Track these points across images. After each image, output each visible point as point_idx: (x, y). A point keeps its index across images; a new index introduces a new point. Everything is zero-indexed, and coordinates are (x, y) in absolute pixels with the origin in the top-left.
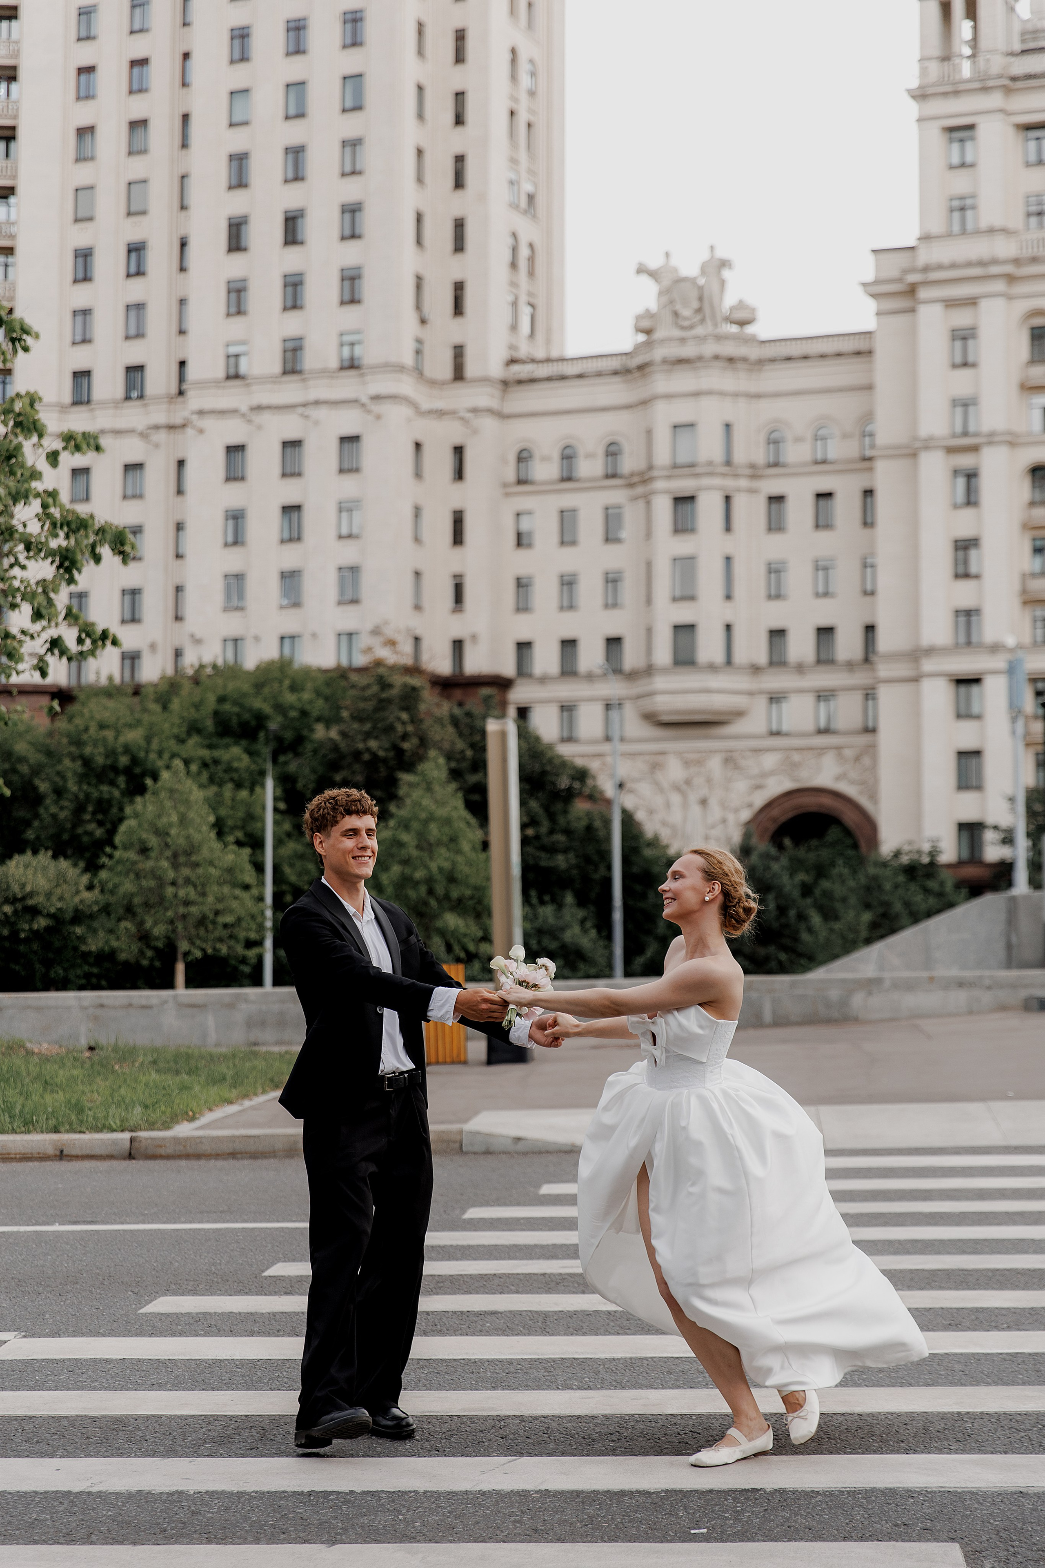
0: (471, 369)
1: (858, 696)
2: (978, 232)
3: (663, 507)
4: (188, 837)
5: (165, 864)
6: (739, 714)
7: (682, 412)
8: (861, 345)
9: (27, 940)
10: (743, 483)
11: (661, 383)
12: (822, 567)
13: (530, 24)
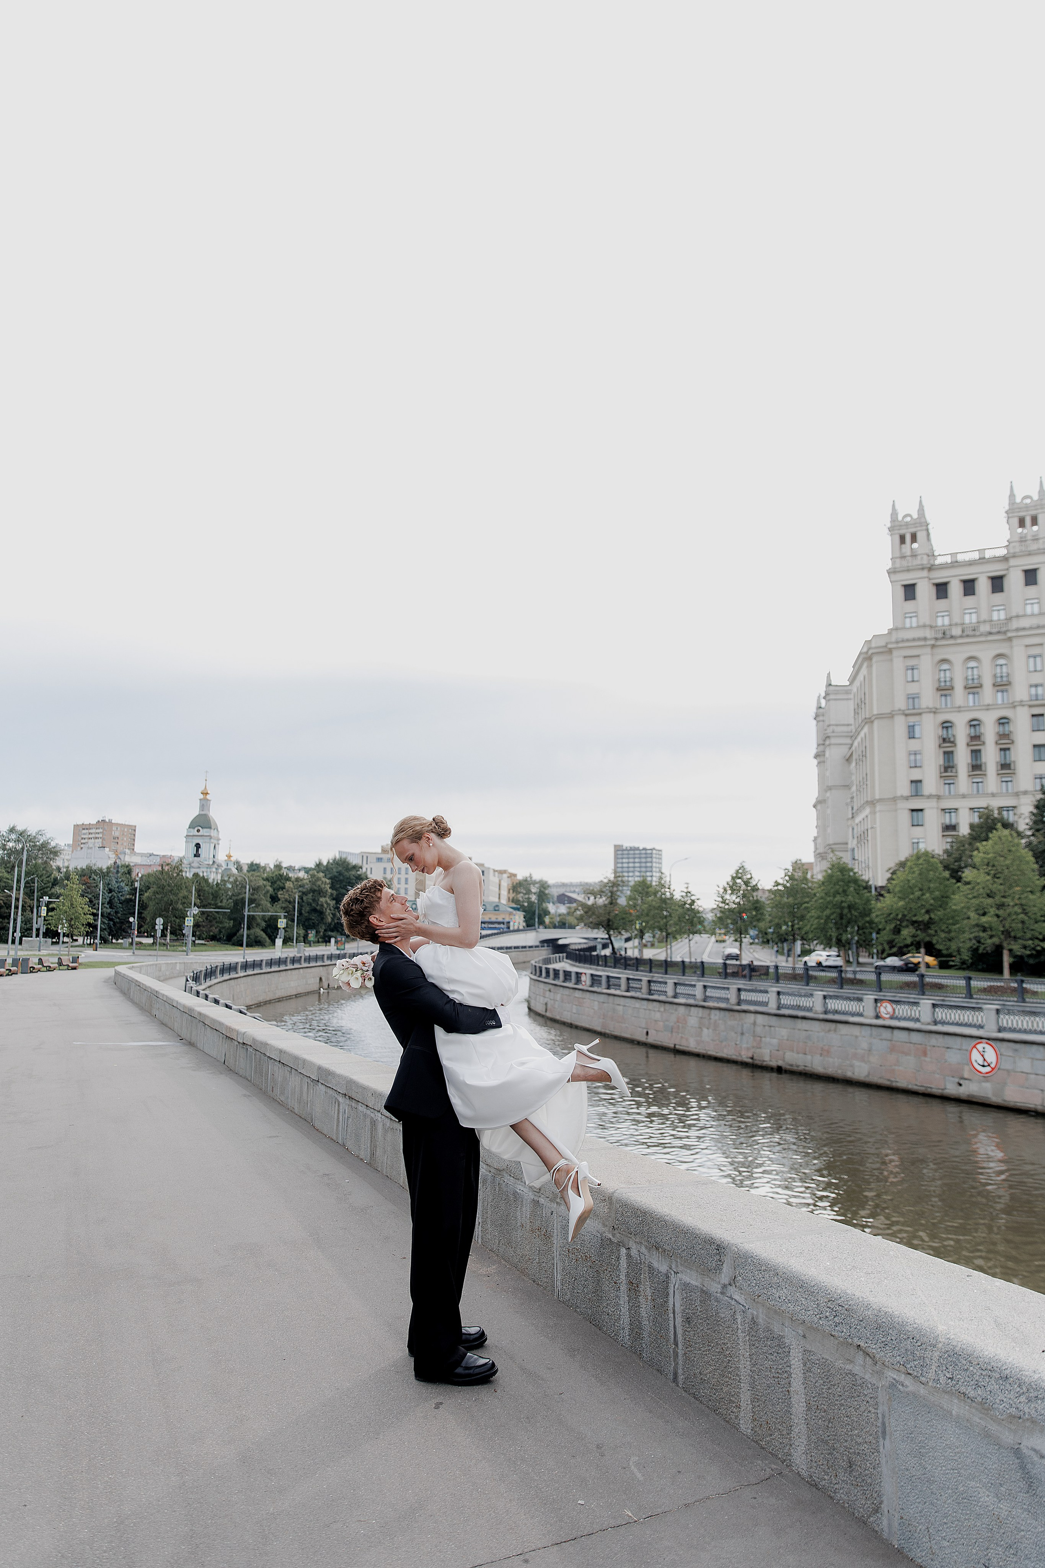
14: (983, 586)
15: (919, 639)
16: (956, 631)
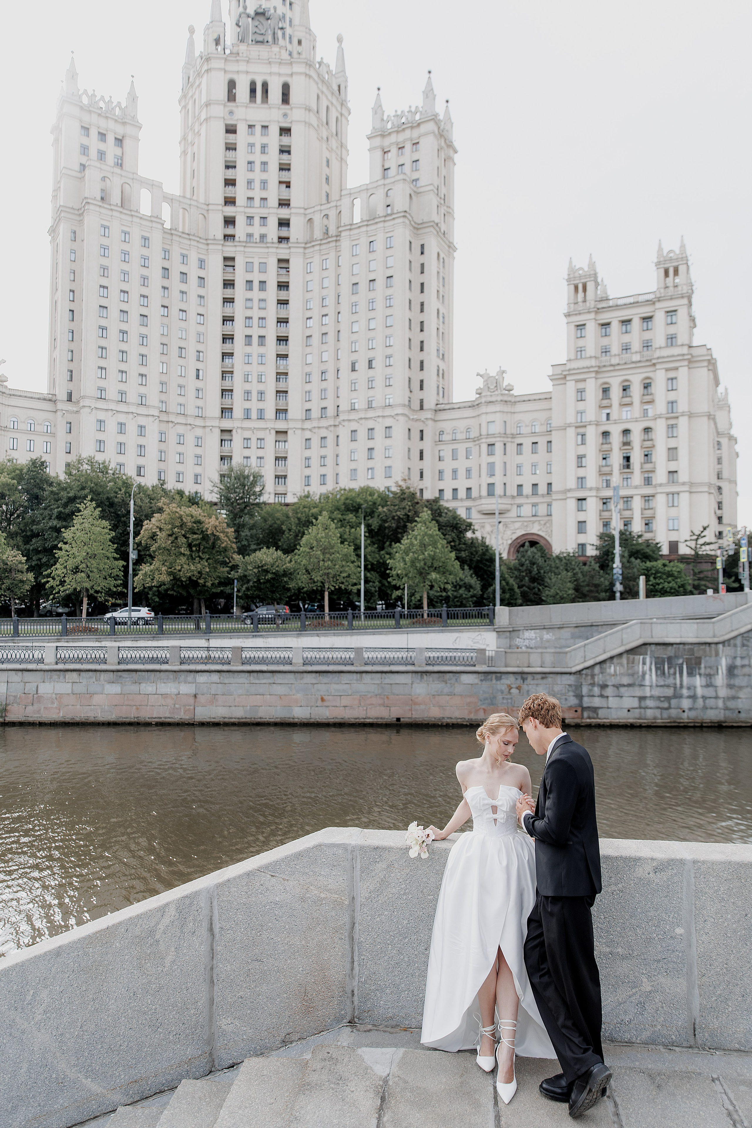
0: (425, 407)
1: (546, 505)
2: (586, 358)
3: (484, 447)
4: (329, 542)
5: (319, 552)
6: (508, 511)
7: (490, 418)
8: (548, 396)
9: (264, 583)
10: (509, 440)
11: (483, 409)
12: (534, 466)
13: (443, 302)
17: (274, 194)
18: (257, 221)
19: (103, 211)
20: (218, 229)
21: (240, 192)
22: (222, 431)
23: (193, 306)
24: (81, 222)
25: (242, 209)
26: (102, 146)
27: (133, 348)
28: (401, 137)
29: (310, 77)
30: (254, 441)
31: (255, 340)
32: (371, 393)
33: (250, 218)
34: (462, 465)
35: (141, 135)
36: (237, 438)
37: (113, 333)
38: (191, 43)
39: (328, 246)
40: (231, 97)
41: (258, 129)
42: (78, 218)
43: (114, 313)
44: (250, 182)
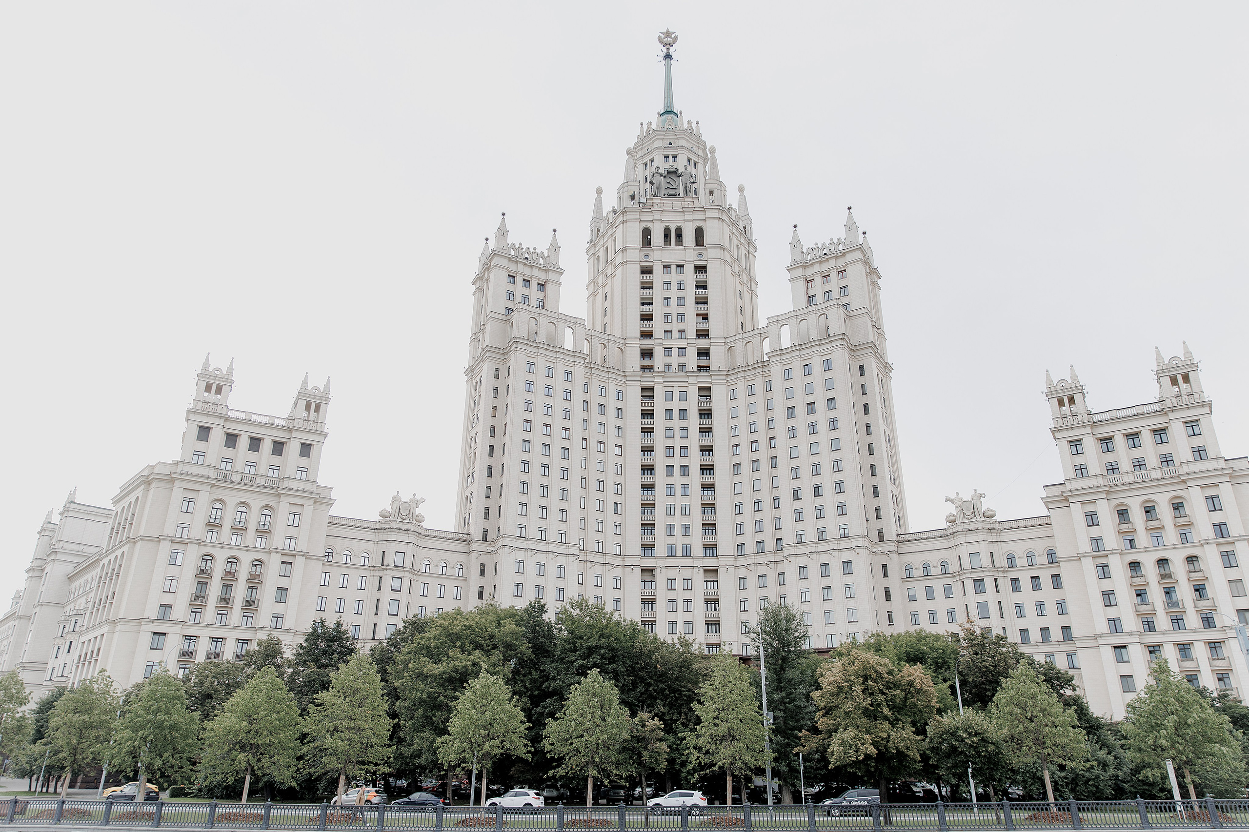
0: (885, 538)
2: (1089, 476)
3: (970, 584)
7: (973, 548)
8: (1043, 521)
10: (1001, 574)
11: (961, 539)
12: (1039, 605)
13: (887, 423)
14: (267, 446)
15: (202, 476)
16: (236, 478)
17: (692, 325)
18: (675, 351)
19: (530, 349)
20: (635, 361)
21: (658, 326)
22: (643, 571)
23: (612, 438)
24: (505, 360)
25: (660, 341)
26: (526, 291)
27: (555, 482)
28: (825, 267)
29: (723, 220)
30: (679, 582)
31: (677, 470)
32: (821, 523)
33: (668, 349)
34: (941, 605)
35: (562, 279)
36: (661, 578)
37: (536, 468)
38: (599, 203)
39: (753, 372)
40: (647, 241)
41: (674, 268)
42: (501, 357)
43: (537, 447)
44: (666, 316)
